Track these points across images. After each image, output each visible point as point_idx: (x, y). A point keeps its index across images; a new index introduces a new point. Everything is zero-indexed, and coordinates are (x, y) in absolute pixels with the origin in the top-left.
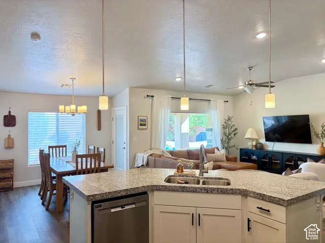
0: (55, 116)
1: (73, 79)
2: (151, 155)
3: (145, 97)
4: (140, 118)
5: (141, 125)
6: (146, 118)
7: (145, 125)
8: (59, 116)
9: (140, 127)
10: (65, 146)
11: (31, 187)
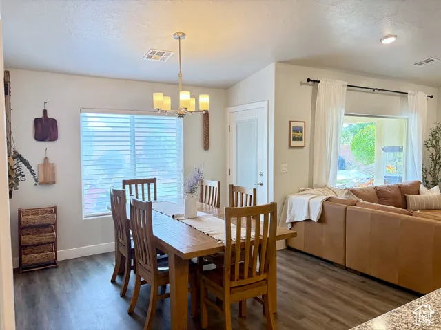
0: (128, 120)
1: (180, 36)
2: (327, 200)
3: (302, 83)
4: (293, 124)
5: (295, 139)
6: (302, 125)
7: (301, 139)
8: (136, 121)
9: (294, 143)
10: (154, 181)
11: (91, 258)
